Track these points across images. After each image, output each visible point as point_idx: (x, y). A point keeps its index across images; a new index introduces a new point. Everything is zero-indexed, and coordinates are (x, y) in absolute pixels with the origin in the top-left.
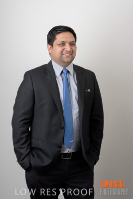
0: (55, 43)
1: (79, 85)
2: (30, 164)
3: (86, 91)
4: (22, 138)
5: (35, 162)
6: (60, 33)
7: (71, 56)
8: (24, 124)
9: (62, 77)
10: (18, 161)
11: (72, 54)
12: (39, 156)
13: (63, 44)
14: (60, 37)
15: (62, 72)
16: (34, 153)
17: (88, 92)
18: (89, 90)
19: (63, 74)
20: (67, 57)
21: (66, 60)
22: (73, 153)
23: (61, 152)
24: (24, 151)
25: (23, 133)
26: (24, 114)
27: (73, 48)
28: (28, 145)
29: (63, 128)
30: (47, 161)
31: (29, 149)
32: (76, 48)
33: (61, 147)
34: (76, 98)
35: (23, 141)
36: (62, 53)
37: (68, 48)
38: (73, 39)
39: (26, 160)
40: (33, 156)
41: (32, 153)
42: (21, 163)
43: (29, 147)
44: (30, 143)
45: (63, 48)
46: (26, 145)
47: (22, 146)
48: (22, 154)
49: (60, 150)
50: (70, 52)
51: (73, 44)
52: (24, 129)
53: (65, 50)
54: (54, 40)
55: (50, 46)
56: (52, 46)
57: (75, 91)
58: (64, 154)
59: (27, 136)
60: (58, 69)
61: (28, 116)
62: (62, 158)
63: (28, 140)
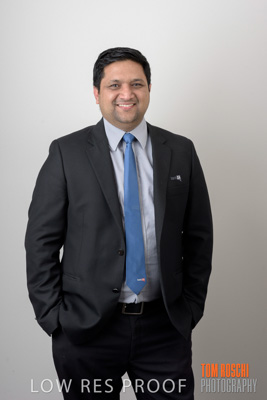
1: (157, 165)
2: (59, 323)
3: (173, 178)
4: (43, 273)
5: (69, 319)
8: (45, 244)
9: (122, 151)
10: (37, 318)
12: (76, 309)
13: (117, 85)
16: (67, 302)
17: (177, 180)
18: (179, 178)
19: (125, 145)
22: (145, 303)
23: (120, 301)
24: (49, 299)
25: (45, 262)
26: (46, 225)
28: (55, 287)
29: (124, 253)
30: (92, 320)
31: (56, 295)
33: (119, 291)
34: (150, 193)
35: (46, 277)
36: (115, 103)
39: (52, 316)
40: (66, 308)
41: (63, 301)
42: (41, 321)
43: (58, 289)
44: (60, 283)
46: (50, 287)
47: (43, 289)
48: (43, 304)
49: (118, 298)
52: (46, 254)
54: (100, 79)
57: (149, 178)
58: (127, 304)
59: (52, 269)
60: (114, 135)
61: (55, 230)
62: (123, 312)
63: (56, 276)
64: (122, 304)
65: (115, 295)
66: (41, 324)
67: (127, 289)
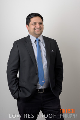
0: (30, 23)
1: (46, 48)
2: (19, 96)
3: (51, 51)
5: (22, 95)
6: (33, 17)
7: (40, 31)
9: (36, 44)
10: (12, 95)
11: (41, 29)
12: (24, 91)
13: (35, 24)
14: (33, 20)
15: (36, 40)
16: (21, 89)
17: (52, 52)
18: (53, 51)
19: (36, 42)
20: (38, 31)
21: (37, 33)
23: (37, 88)
24: (15, 89)
25: (13, 78)
26: (13, 67)
27: (41, 26)
28: (16, 85)
29: (38, 74)
30: (29, 94)
31: (17, 87)
32: (43, 26)
33: (36, 85)
35: (14, 82)
36: (34, 29)
37: (38, 26)
38: (41, 20)
39: (16, 94)
40: (20, 91)
41: (20, 89)
42: (14, 96)
43: (18, 86)
44: (18, 84)
45: (35, 26)
46: (15, 85)
47: (13, 86)
48: (14, 90)
49: (36, 88)
50: (39, 28)
51: (41, 24)
52: (13, 75)
53: (36, 27)
54: (29, 22)
55: (28, 26)
56: (29, 25)
57: (44, 51)
59: (16, 80)
60: (33, 39)
61: (16, 68)
62: (38, 92)
63: (17, 82)
64: (38, 89)
65: (35, 87)
66: (13, 97)
67: (39, 84)
